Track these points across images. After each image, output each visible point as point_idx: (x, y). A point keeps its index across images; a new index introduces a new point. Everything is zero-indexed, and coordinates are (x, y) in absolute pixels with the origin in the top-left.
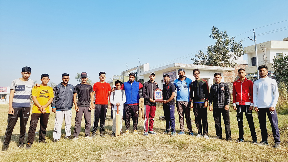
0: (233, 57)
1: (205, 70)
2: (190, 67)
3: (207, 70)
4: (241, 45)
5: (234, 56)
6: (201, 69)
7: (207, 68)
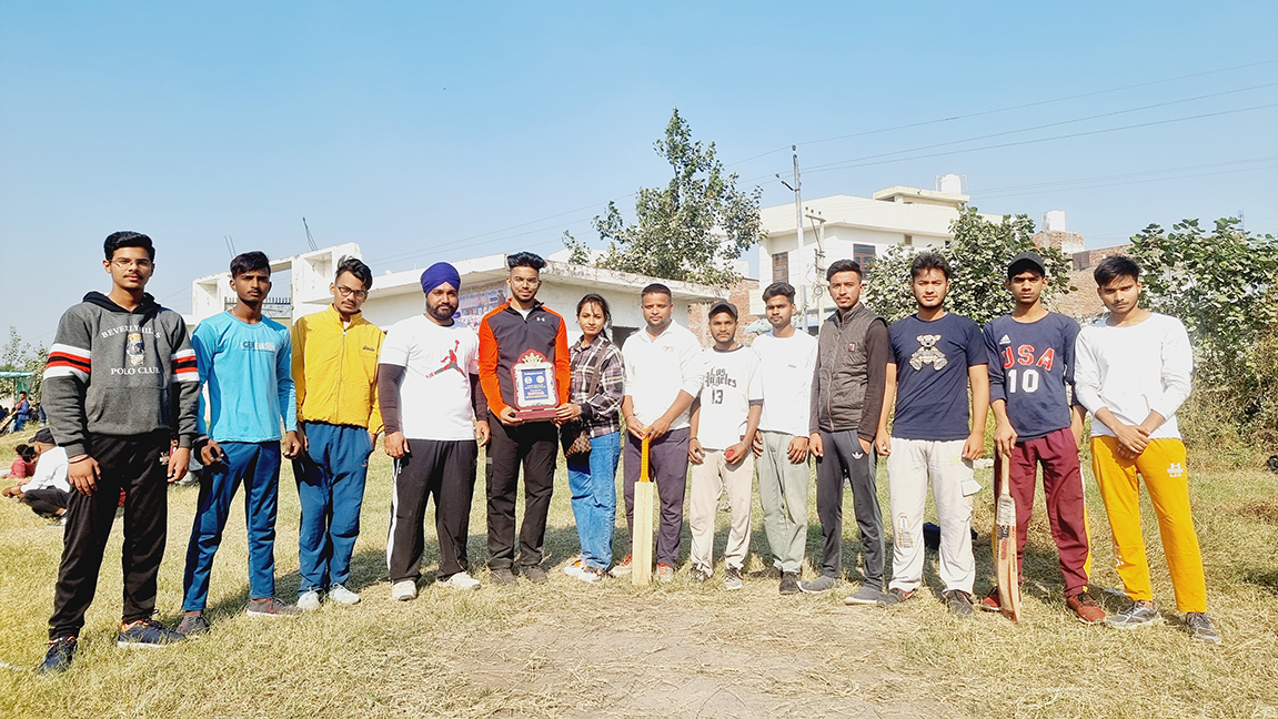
0: (723, 246)
1: (620, 293)
2: (566, 274)
3: (631, 294)
4: (756, 206)
5: (727, 244)
6: (609, 287)
7: (633, 284)
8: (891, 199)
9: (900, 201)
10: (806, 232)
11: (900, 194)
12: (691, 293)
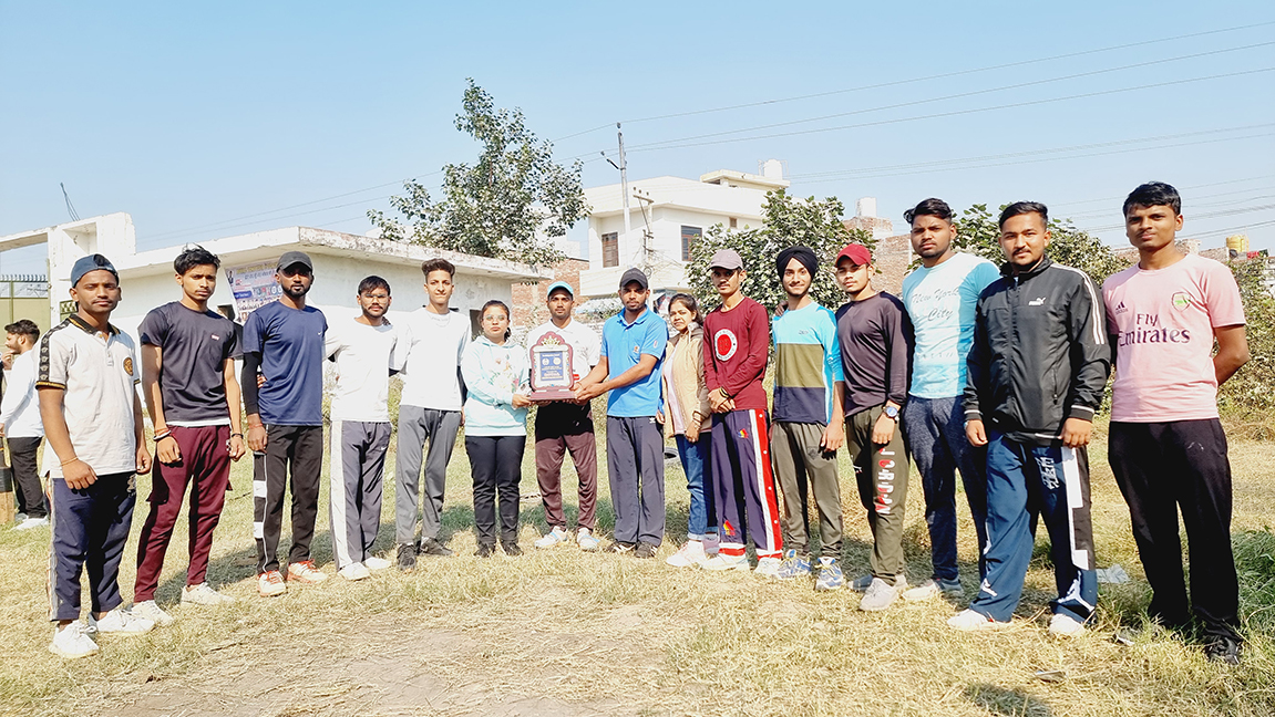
4: (577, 180)
5: (551, 219)
8: (717, 182)
9: (725, 184)
10: (632, 213)
11: (726, 178)
12: (514, 272)
